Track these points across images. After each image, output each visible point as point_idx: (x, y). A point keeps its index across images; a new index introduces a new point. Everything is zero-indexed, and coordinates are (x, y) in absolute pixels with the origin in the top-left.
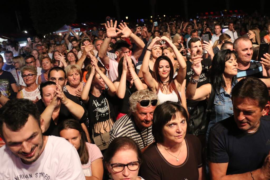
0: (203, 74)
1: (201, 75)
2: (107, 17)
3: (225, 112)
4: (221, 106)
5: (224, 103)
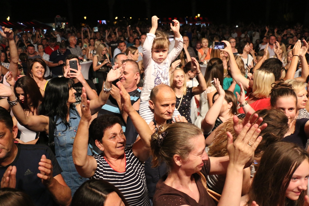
0: (79, 97)
1: (77, 98)
2: (57, 16)
3: (67, 142)
4: (61, 137)
5: (65, 134)
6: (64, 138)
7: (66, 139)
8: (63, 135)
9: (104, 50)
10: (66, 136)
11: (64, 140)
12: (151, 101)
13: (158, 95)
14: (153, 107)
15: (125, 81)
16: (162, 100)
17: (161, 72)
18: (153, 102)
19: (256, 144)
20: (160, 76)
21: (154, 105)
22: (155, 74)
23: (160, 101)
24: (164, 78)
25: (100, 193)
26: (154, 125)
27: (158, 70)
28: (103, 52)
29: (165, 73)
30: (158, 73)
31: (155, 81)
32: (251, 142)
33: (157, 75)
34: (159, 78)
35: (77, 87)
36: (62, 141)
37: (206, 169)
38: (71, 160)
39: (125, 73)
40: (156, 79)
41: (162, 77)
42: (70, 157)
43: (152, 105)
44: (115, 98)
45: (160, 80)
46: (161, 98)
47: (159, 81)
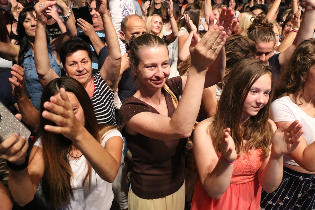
4: (27, 71)
7: (32, 74)
9: (84, 2)
10: (32, 71)
12: (122, 32)
13: (127, 24)
14: (124, 38)
15: (96, 18)
16: (131, 28)
17: (127, 4)
18: (124, 32)
19: (219, 47)
20: (126, 8)
21: (124, 35)
22: (122, 6)
23: (130, 29)
24: (130, 10)
26: (128, 56)
27: (124, 2)
28: (83, 4)
29: (130, 5)
30: (124, 5)
31: (123, 14)
32: (214, 46)
33: (124, 7)
34: (126, 10)
35: (53, 29)
37: (178, 88)
38: (36, 97)
40: (124, 11)
41: (129, 9)
42: (36, 94)
43: (123, 36)
44: (87, 34)
45: (128, 11)
46: (130, 26)
47: (127, 13)
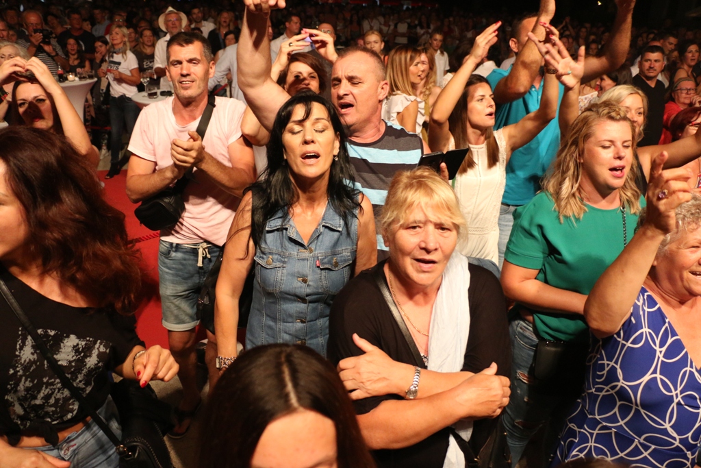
3: (284, 287)
5: (284, 262)
6: (280, 274)
7: (285, 278)
8: (278, 264)
11: (279, 279)
25: (290, 387)
36: (272, 281)
39: (355, 81)
